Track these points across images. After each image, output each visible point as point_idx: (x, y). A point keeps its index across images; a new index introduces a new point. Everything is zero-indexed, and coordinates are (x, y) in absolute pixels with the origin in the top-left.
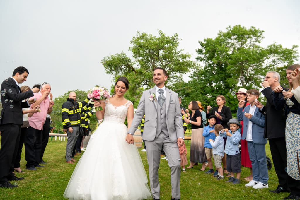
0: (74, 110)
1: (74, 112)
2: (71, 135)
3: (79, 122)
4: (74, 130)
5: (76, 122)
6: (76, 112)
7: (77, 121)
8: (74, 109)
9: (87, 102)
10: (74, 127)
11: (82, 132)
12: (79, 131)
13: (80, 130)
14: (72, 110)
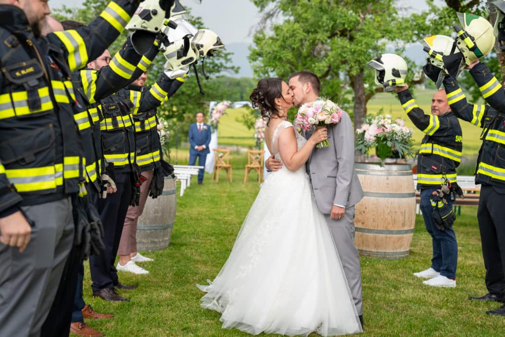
0: (32, 93)
1: (34, 102)
2: (21, 264)
3: (72, 167)
4: (40, 226)
5: (49, 170)
6: (47, 106)
7: (59, 167)
8: (33, 82)
9: (116, 25)
10: (37, 211)
11: (93, 230)
12: (71, 226)
13: (76, 222)
14: (20, 88)
